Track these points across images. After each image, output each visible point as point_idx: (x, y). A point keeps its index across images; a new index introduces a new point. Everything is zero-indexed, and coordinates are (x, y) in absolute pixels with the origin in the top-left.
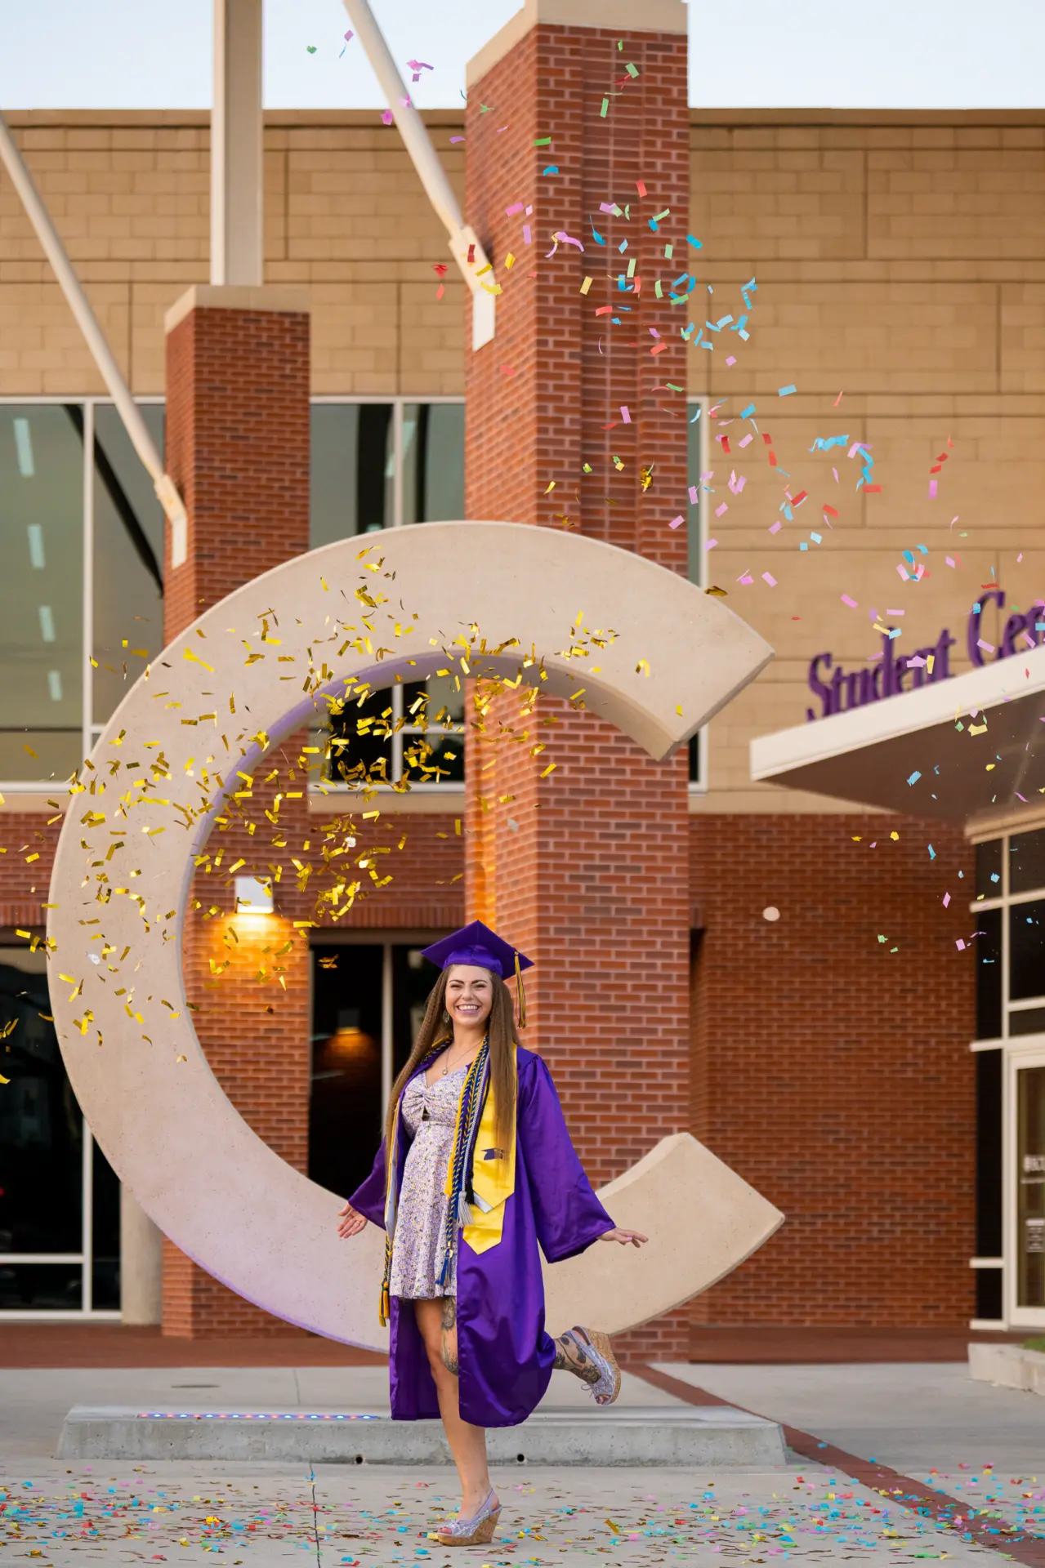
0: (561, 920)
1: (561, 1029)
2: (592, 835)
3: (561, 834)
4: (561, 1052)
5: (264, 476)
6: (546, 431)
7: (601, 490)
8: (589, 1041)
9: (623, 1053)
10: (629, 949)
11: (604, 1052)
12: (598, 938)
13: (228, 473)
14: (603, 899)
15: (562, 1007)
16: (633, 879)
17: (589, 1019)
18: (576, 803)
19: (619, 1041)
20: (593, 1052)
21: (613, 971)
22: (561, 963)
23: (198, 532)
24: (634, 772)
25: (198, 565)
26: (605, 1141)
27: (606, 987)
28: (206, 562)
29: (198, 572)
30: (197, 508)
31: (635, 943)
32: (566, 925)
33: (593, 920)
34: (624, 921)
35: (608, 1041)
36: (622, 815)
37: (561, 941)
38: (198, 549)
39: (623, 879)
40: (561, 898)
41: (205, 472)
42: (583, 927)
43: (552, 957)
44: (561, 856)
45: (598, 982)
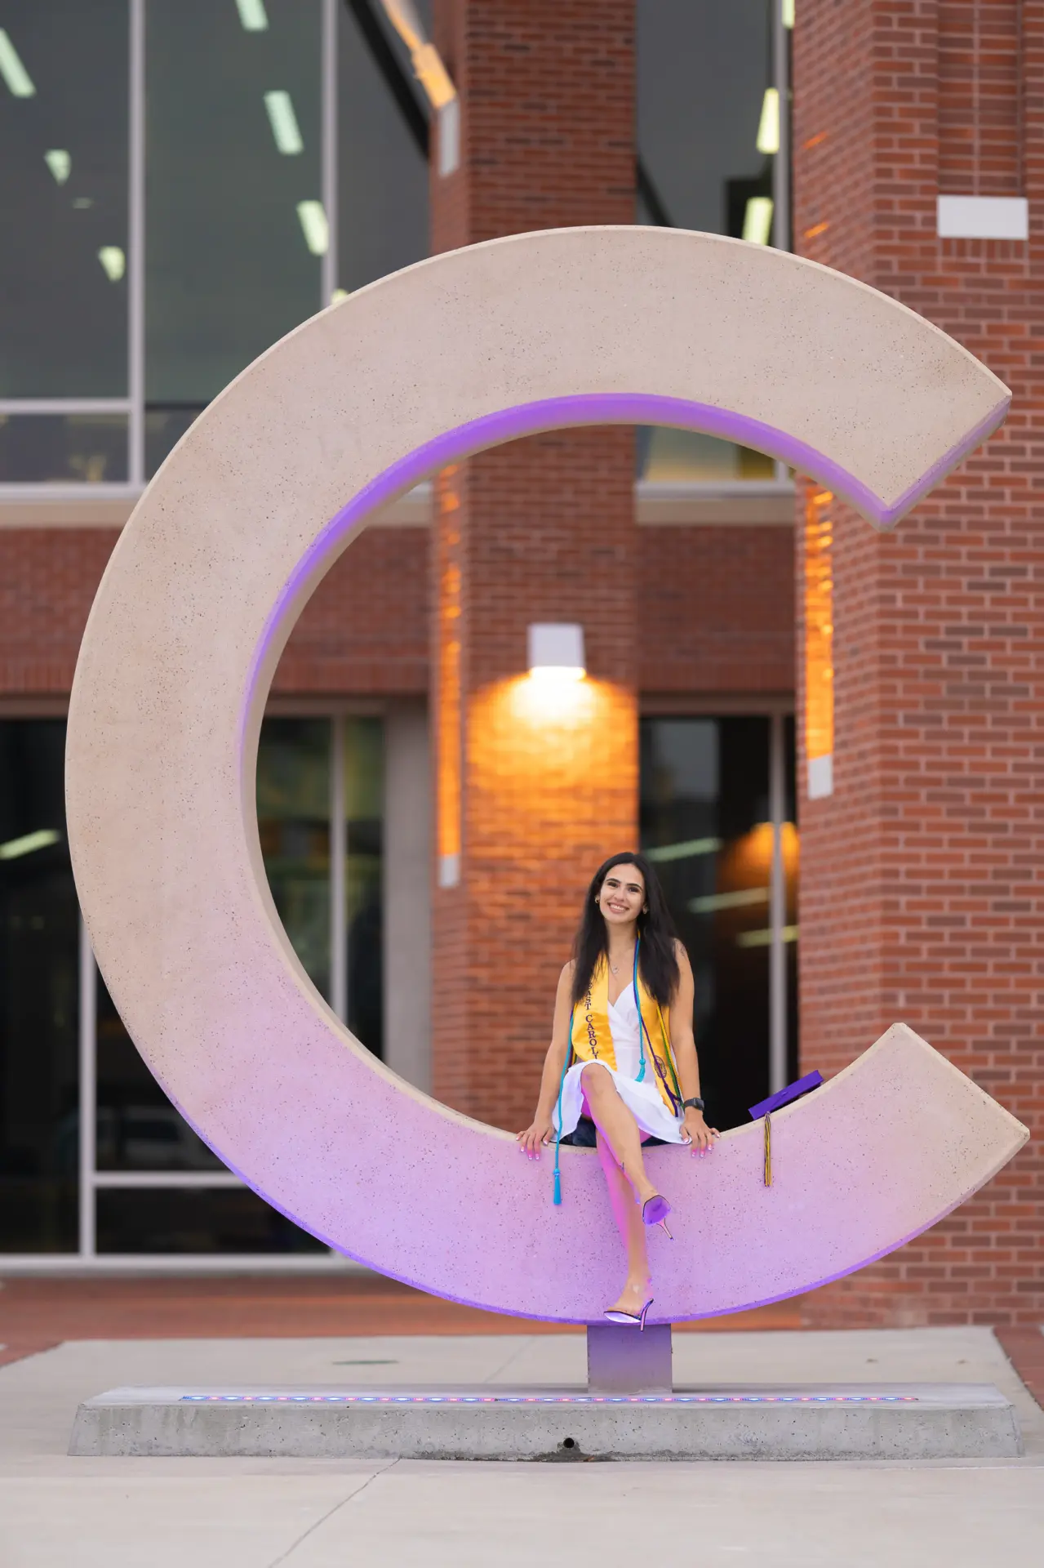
0: (914, 704)
1: (915, 858)
2: (957, 585)
3: (913, 585)
4: (916, 890)
5: (568, 46)
6: (887, 22)
7: (968, 103)
8: (955, 874)
9: (1004, 890)
10: (1011, 744)
11: (975, 890)
12: (966, 730)
13: (517, 41)
14: (973, 675)
15: (916, 827)
16: (1016, 647)
17: (954, 843)
18: (934, 540)
19: (997, 874)
20: (960, 890)
21: (988, 776)
22: (914, 765)
23: (472, 128)
24: (1016, 497)
25: (475, 174)
26: (978, 1014)
27: (977, 798)
28: (485, 169)
29: (474, 185)
30: (472, 93)
31: (1018, 737)
32: (921, 711)
33: (959, 705)
34: (1003, 706)
35: (982, 874)
36: (1000, 556)
37: (913, 735)
38: (473, 151)
39: (1002, 646)
40: (913, 674)
41: (483, 40)
42: (945, 714)
43: (902, 756)
44: (915, 615)
45: (967, 792)
